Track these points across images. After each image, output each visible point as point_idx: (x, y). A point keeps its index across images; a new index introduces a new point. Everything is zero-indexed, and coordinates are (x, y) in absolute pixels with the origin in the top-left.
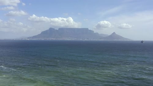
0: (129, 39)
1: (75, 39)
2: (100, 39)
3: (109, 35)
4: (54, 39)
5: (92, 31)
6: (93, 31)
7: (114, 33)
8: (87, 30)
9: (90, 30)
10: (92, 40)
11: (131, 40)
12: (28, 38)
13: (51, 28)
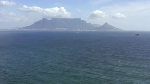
0: (120, 29)
1: (68, 29)
2: (92, 29)
3: (101, 25)
4: (47, 30)
5: (84, 21)
6: (86, 22)
7: (106, 23)
8: (79, 20)
9: (83, 20)
10: (84, 30)
11: (122, 31)
12: (21, 29)
13: (44, 19)
